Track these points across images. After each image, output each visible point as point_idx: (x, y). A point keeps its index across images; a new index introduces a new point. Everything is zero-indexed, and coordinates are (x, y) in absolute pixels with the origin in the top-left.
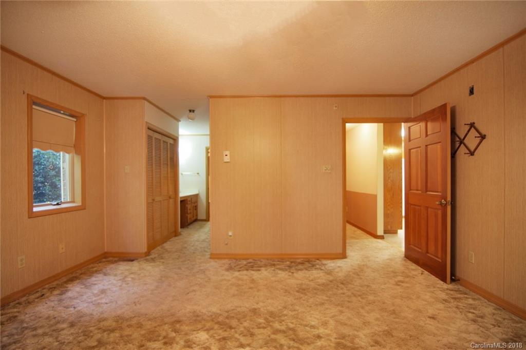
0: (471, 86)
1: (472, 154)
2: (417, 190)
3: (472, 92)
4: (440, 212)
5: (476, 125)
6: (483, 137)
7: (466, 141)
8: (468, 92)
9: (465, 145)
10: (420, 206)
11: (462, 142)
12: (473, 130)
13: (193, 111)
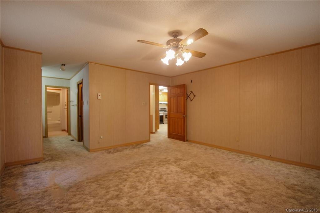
0: (191, 80)
1: (192, 101)
2: (174, 112)
3: (192, 82)
4: (183, 120)
5: (193, 92)
6: (195, 96)
7: (190, 96)
8: (190, 81)
9: (190, 98)
10: (175, 118)
11: (188, 97)
12: (192, 93)
13: (65, 65)
